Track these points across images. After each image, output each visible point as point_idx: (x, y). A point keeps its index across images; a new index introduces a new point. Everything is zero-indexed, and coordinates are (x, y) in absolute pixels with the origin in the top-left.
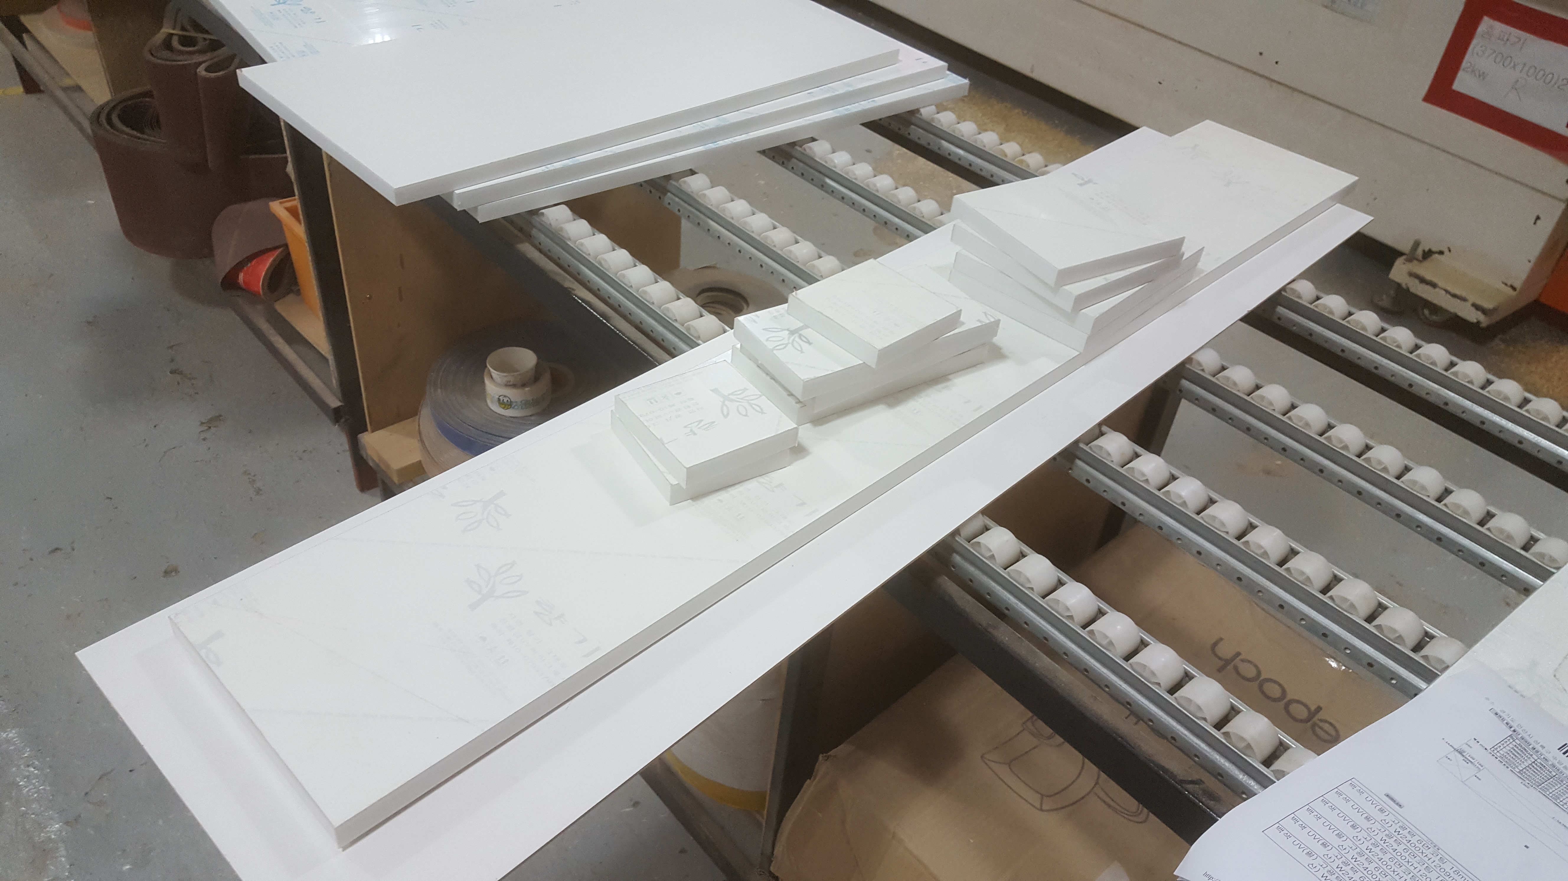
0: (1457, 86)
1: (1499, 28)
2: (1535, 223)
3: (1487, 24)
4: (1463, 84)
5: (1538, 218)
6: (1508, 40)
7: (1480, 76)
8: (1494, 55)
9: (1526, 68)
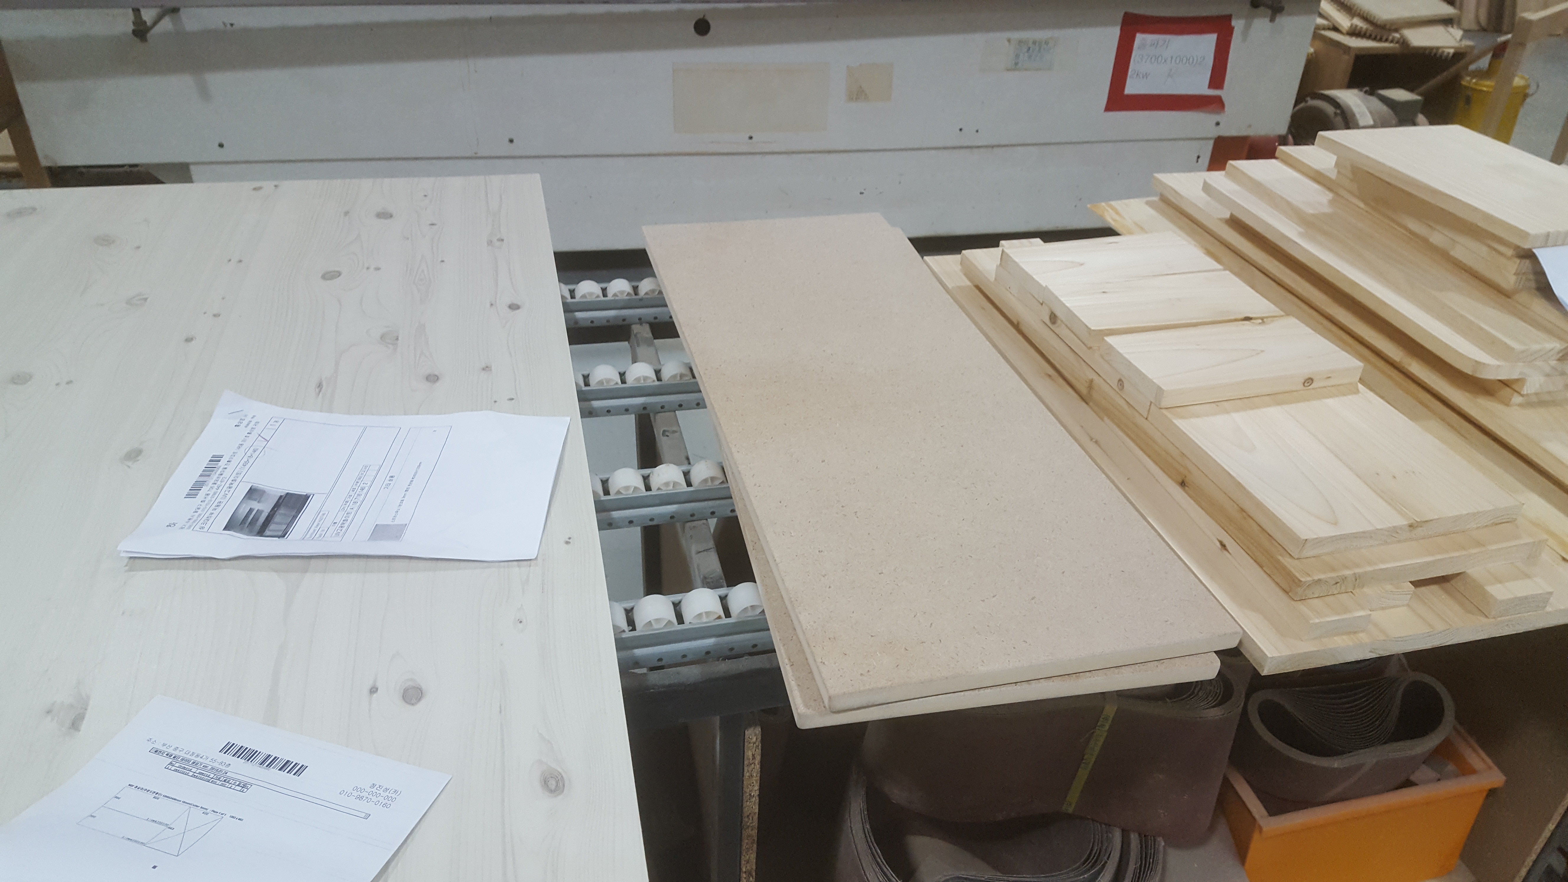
0: (1128, 91)
1: (1150, 38)
2: (1197, 162)
3: (1139, 38)
4: (1132, 87)
5: (1198, 157)
6: (1157, 44)
7: (1143, 77)
8: (1150, 58)
9: (1173, 60)
